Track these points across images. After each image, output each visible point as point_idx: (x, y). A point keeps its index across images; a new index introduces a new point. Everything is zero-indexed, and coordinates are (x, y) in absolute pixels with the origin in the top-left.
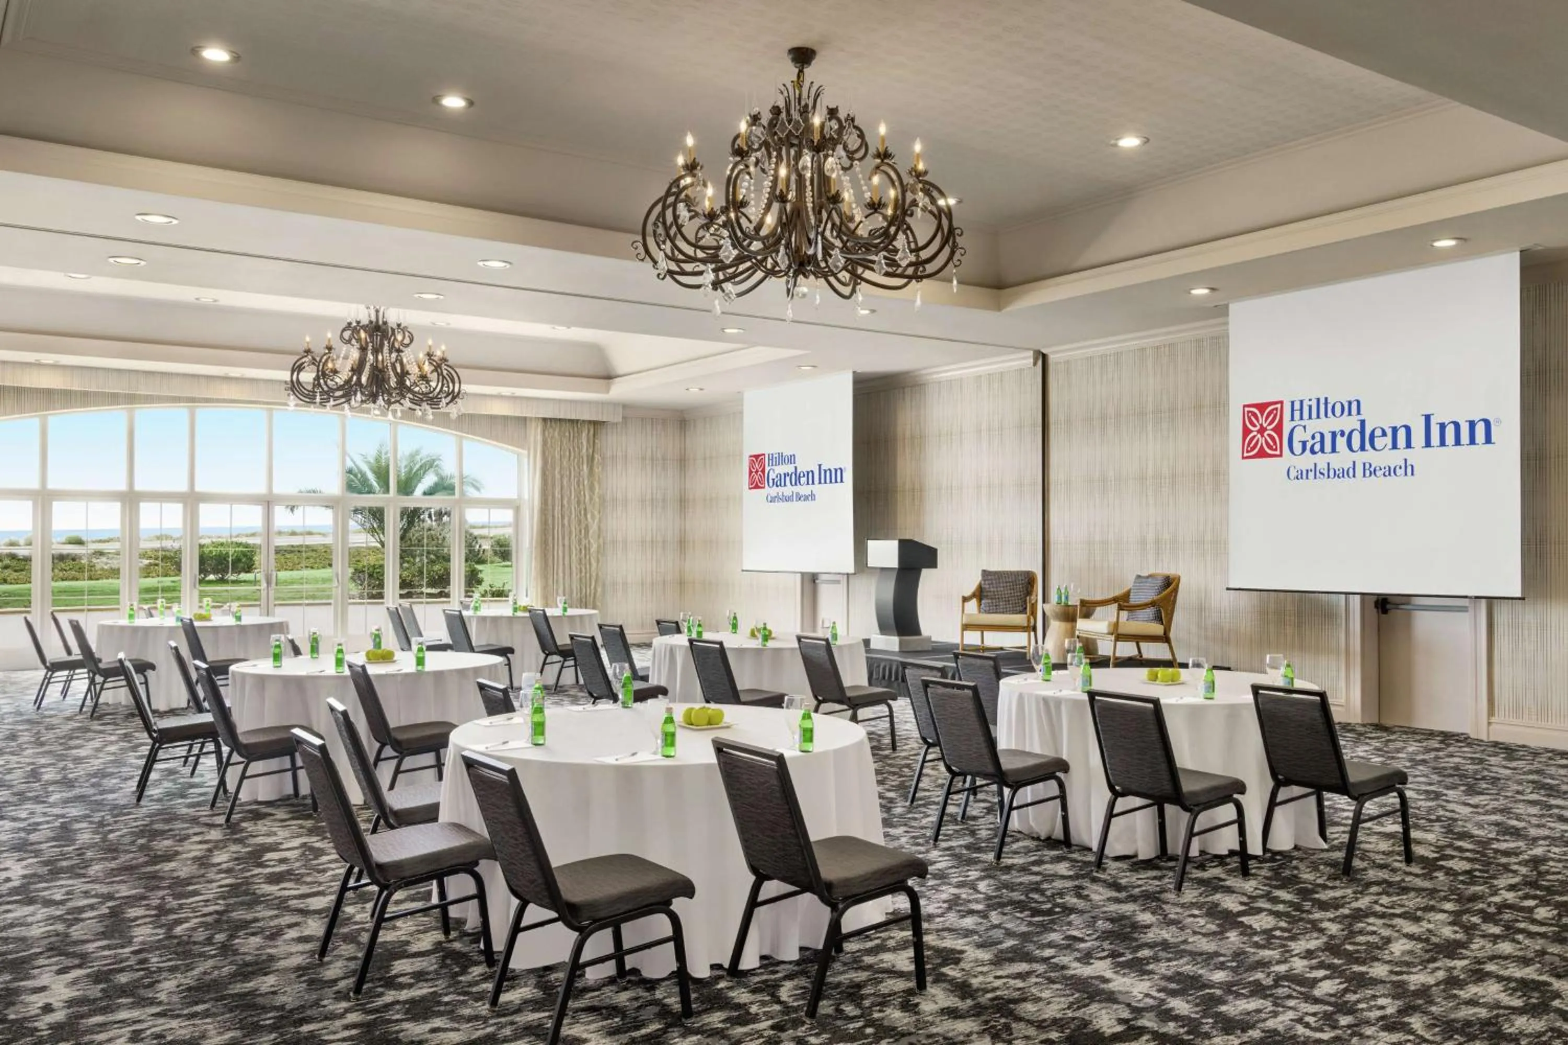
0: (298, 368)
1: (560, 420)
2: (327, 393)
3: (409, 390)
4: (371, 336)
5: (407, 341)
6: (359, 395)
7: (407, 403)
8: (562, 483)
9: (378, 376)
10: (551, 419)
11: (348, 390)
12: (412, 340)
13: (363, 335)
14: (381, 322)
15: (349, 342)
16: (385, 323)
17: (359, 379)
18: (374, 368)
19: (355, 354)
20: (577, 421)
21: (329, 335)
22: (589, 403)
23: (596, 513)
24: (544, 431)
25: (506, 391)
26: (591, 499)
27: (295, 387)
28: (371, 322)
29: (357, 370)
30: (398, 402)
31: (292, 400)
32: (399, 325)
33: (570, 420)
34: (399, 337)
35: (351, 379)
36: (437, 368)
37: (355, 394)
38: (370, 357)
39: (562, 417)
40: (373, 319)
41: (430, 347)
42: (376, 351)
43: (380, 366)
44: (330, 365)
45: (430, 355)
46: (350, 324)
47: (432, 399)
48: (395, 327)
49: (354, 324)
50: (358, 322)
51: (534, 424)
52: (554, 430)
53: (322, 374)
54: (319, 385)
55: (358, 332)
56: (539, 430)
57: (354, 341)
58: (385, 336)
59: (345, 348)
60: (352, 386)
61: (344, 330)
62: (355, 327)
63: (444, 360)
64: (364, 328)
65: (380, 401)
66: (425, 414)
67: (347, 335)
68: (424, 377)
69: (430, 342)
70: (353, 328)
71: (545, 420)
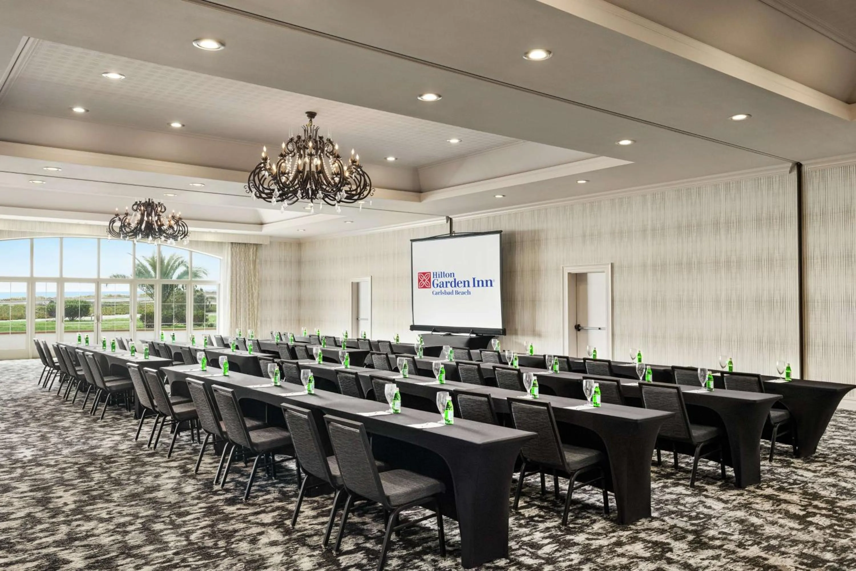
0: (113, 221)
1: (239, 243)
2: (126, 234)
3: (164, 232)
4: (146, 208)
5: (163, 210)
6: (140, 235)
7: (163, 238)
8: (240, 273)
9: (149, 225)
10: (235, 243)
11: (135, 232)
12: (165, 209)
13: (142, 208)
14: (151, 202)
15: (136, 210)
16: (153, 202)
17: (140, 228)
18: (147, 222)
19: (139, 216)
20: (248, 244)
21: (127, 208)
22: (254, 236)
23: (257, 287)
24: (232, 248)
25: (213, 230)
26: (255, 280)
27: (111, 231)
28: (146, 202)
29: (141, 222)
30: (159, 237)
31: (110, 237)
32: (159, 203)
33: (244, 243)
34: (159, 209)
35: (137, 227)
36: (177, 223)
37: (139, 235)
38: (146, 218)
39: (240, 242)
40: (147, 200)
41: (173, 213)
42: (149, 215)
43: (150, 221)
44: (127, 221)
45: (173, 217)
46: (136, 202)
47: (175, 236)
48: (157, 203)
49: (138, 203)
50: (140, 202)
51: (227, 246)
52: (237, 248)
53: (123, 226)
54: (122, 231)
55: (141, 206)
56: (230, 248)
57: (138, 210)
58: (153, 208)
59: (134, 213)
60: (137, 231)
61: (134, 205)
62: (139, 204)
63: (180, 219)
64: (144, 204)
65: (150, 238)
66: (171, 243)
67: (135, 207)
68: (171, 227)
69: (174, 211)
70: (138, 204)
71: (232, 243)
